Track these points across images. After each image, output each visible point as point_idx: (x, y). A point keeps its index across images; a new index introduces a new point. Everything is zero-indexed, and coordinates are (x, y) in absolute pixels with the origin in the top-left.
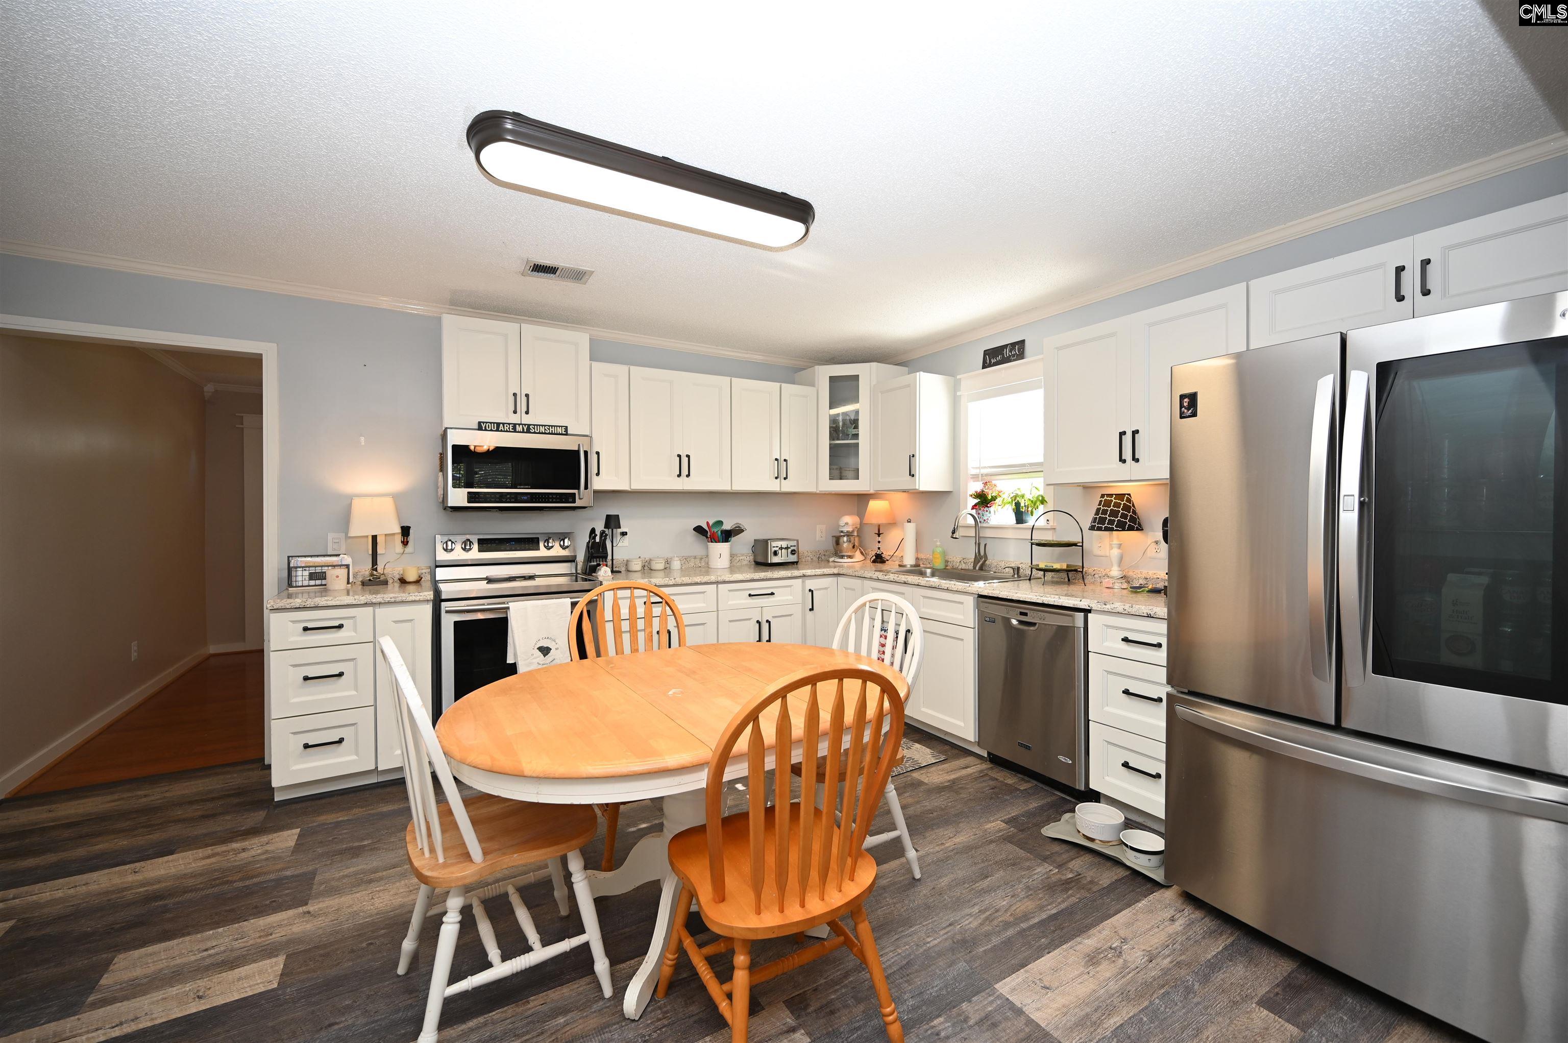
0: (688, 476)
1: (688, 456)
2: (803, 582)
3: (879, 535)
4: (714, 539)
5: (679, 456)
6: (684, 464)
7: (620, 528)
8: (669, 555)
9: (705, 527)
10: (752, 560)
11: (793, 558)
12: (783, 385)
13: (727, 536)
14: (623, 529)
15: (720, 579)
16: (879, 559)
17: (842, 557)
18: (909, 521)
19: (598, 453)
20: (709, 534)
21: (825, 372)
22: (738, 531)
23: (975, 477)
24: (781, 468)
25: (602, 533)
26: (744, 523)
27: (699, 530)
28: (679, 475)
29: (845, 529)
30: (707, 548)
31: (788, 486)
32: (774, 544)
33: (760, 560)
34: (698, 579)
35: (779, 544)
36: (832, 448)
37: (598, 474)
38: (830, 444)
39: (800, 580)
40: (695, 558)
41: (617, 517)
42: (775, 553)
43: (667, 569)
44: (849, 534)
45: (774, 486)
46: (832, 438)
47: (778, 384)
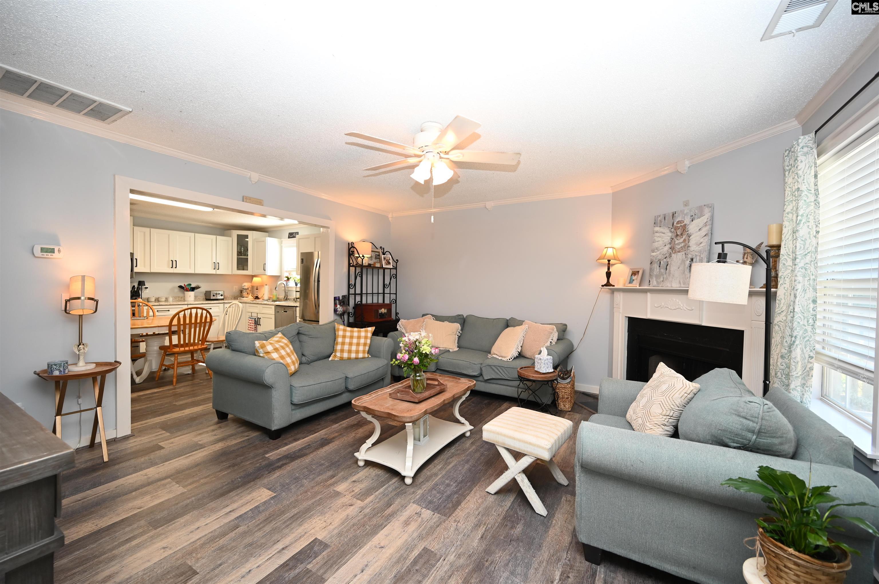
0: (176, 267)
1: (176, 261)
2: (224, 305)
3: (257, 290)
4: (187, 290)
5: (172, 261)
6: (174, 264)
7: (145, 285)
8: (167, 296)
9: (183, 286)
10: (204, 298)
11: (222, 297)
12: (218, 237)
13: (193, 289)
14: (146, 286)
15: (189, 303)
16: (257, 298)
17: (244, 297)
18: (266, 285)
19: (136, 259)
20: (185, 289)
21: (235, 233)
22: (198, 287)
23: (286, 271)
24: (216, 266)
25: (138, 288)
26: (200, 284)
27: (180, 287)
28: (172, 267)
29: (245, 288)
30: (184, 293)
31: (218, 272)
32: (213, 292)
33: (207, 298)
34: (180, 303)
35: (215, 292)
36: (238, 259)
37: (136, 266)
38: (237, 258)
39: (223, 304)
40: (179, 297)
41: (144, 282)
42: (214, 296)
43: (167, 300)
44: (246, 289)
45: (214, 272)
46: (238, 255)
47: (215, 236)
